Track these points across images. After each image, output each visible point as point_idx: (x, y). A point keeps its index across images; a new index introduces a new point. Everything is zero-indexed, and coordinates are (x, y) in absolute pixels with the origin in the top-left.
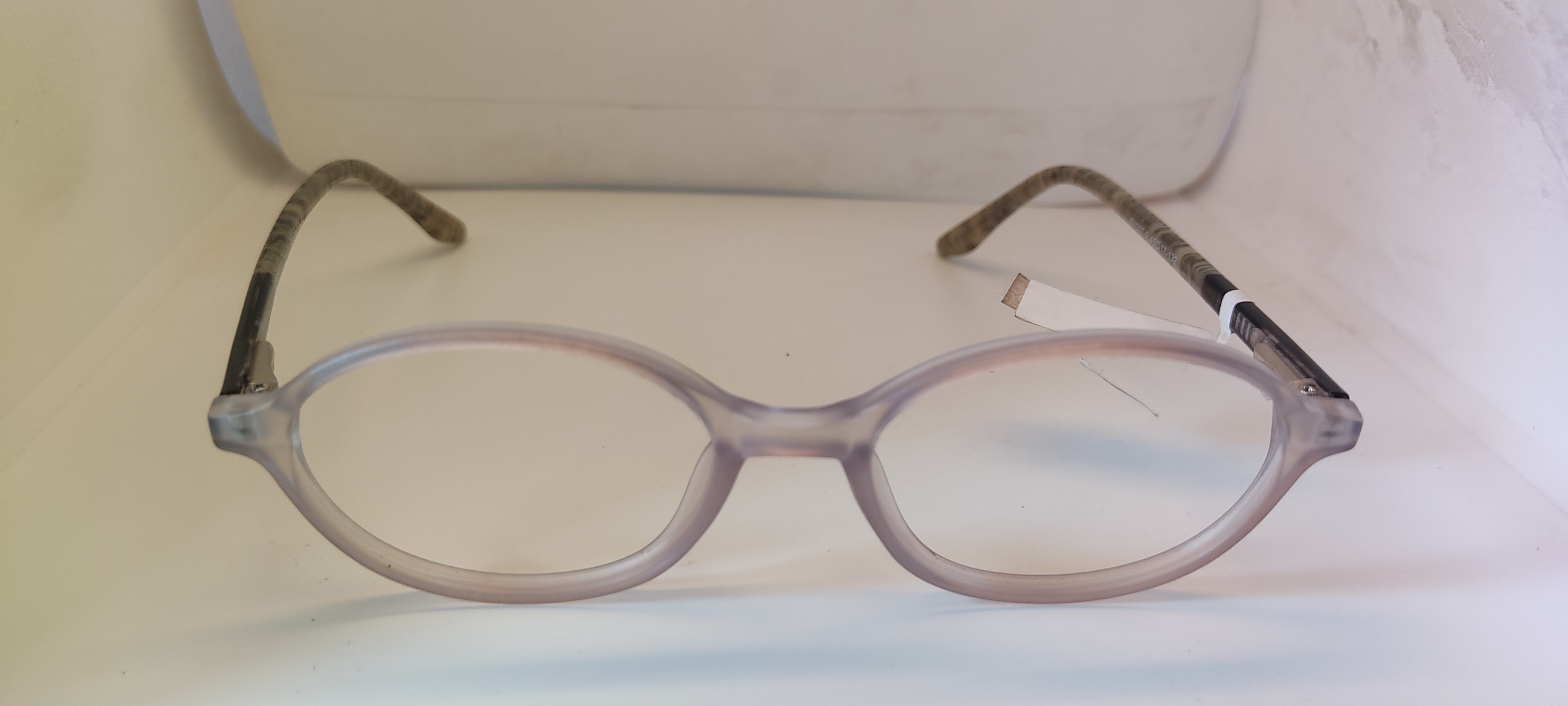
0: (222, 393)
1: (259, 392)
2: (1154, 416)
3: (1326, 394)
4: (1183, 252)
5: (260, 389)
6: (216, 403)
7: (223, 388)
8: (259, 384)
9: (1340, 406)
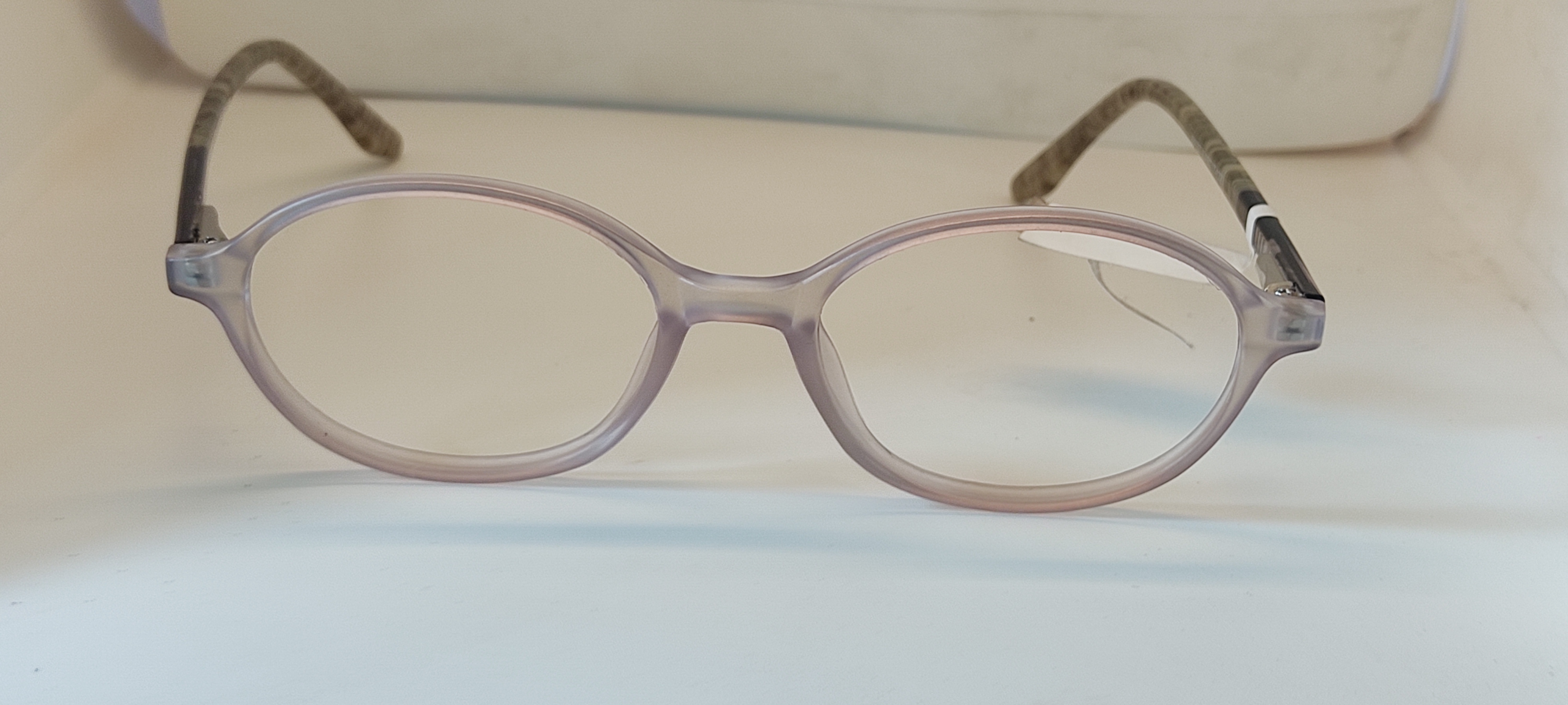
0: (176, 242)
1: (211, 244)
2: (1187, 347)
3: (1301, 295)
4: (1228, 168)
5: (212, 242)
6: (171, 249)
7: (176, 238)
8: (211, 237)
9: (1309, 306)
